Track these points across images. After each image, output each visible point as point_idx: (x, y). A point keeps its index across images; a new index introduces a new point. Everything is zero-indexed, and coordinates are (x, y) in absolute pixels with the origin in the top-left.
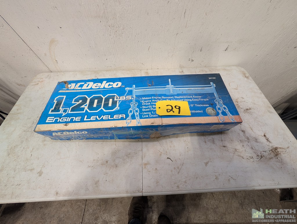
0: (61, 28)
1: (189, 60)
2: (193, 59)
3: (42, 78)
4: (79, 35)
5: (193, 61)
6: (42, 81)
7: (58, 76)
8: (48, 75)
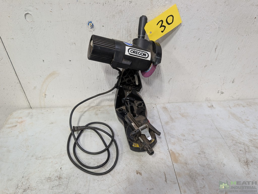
0: (70, 61)
1: (218, 93)
2: (223, 91)
3: (21, 118)
4: (89, 68)
5: (222, 93)
6: (22, 122)
7: (42, 113)
8: (29, 113)
